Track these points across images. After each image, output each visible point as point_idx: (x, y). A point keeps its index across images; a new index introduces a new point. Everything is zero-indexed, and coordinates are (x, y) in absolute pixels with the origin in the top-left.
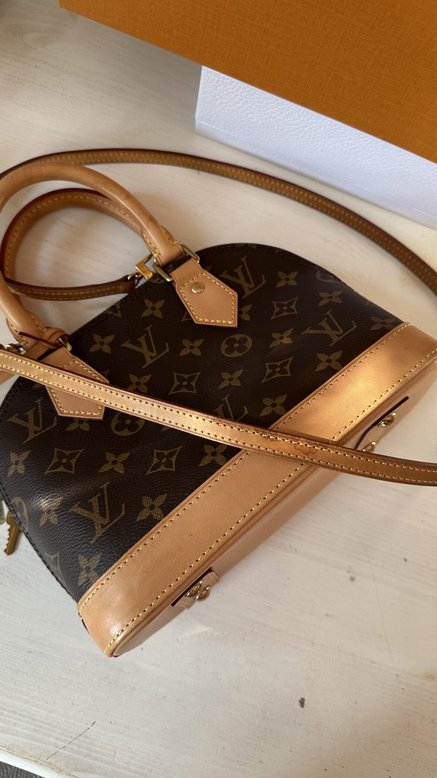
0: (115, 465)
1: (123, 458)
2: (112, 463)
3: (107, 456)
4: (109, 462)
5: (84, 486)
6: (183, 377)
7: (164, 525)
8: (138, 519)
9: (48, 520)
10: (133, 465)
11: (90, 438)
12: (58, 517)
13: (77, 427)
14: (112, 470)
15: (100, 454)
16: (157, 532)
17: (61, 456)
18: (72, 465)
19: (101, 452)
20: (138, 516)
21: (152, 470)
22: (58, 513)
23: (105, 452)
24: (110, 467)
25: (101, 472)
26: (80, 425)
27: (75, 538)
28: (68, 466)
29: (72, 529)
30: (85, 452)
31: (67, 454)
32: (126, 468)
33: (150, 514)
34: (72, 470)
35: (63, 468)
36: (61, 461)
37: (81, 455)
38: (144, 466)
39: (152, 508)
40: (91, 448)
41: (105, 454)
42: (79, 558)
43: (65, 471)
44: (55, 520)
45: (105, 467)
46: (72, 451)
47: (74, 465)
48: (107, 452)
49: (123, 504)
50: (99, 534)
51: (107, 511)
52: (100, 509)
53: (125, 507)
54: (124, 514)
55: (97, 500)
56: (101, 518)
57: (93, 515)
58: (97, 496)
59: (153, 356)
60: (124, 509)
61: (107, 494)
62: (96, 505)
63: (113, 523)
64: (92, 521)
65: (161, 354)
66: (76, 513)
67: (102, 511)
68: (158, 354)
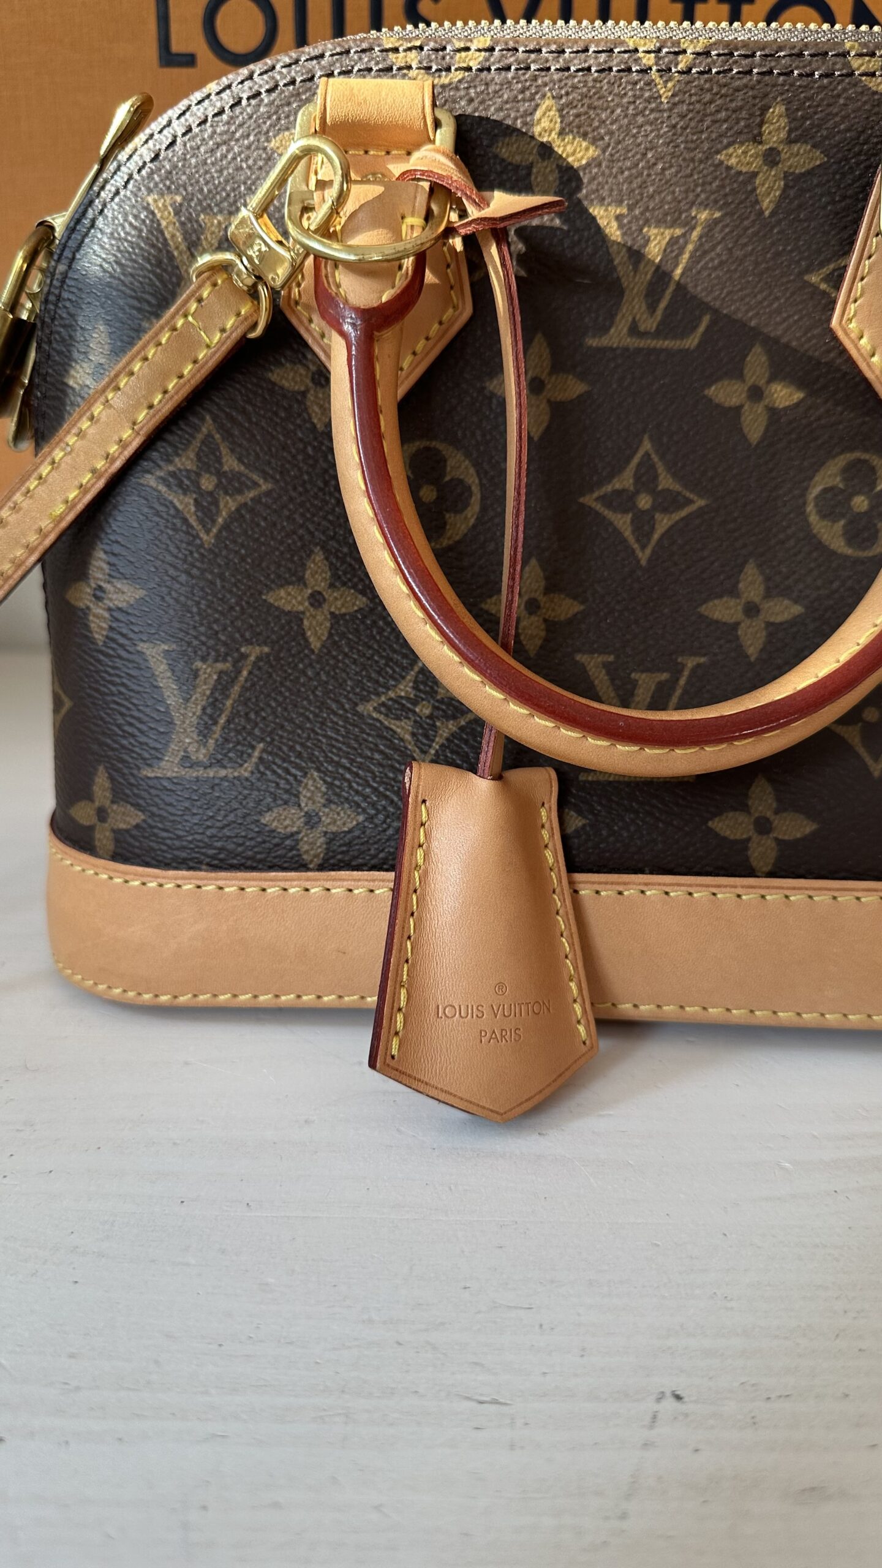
0: (312, 609)
1: (343, 605)
2: (312, 595)
3: (314, 561)
4: (305, 585)
5: (209, 611)
6: (656, 477)
7: (307, 885)
8: (266, 818)
9: (88, 608)
10: (351, 648)
11: (311, 462)
12: (111, 628)
13: (303, 389)
14: (297, 618)
15: (301, 538)
16: (283, 884)
17: (208, 460)
18: (218, 512)
19: (307, 537)
20: (270, 809)
21: (383, 709)
22: (117, 620)
23: (317, 544)
24: (300, 603)
25: (271, 601)
26: (312, 392)
27: (118, 717)
28: (207, 508)
29: (122, 689)
30: (270, 501)
31: (226, 468)
32: (332, 643)
33: (298, 833)
34: (208, 532)
35: (192, 502)
36: (198, 475)
37: (257, 500)
38: (373, 675)
39: (311, 820)
40: (291, 499)
41: (312, 552)
42: (101, 768)
43: (193, 521)
44: (102, 628)
45: (289, 594)
46: (242, 468)
47: (220, 520)
48: (323, 548)
49: (261, 745)
50: (169, 767)
51: (217, 729)
52: (204, 709)
53: (261, 759)
54: (246, 774)
55: (215, 677)
56: (195, 736)
57: (182, 711)
58: (220, 666)
59: (642, 328)
60: (254, 760)
61: (246, 681)
62: (204, 689)
63: (211, 773)
64: (172, 723)
65: (666, 338)
66: (152, 663)
67: (206, 718)
68: (658, 334)
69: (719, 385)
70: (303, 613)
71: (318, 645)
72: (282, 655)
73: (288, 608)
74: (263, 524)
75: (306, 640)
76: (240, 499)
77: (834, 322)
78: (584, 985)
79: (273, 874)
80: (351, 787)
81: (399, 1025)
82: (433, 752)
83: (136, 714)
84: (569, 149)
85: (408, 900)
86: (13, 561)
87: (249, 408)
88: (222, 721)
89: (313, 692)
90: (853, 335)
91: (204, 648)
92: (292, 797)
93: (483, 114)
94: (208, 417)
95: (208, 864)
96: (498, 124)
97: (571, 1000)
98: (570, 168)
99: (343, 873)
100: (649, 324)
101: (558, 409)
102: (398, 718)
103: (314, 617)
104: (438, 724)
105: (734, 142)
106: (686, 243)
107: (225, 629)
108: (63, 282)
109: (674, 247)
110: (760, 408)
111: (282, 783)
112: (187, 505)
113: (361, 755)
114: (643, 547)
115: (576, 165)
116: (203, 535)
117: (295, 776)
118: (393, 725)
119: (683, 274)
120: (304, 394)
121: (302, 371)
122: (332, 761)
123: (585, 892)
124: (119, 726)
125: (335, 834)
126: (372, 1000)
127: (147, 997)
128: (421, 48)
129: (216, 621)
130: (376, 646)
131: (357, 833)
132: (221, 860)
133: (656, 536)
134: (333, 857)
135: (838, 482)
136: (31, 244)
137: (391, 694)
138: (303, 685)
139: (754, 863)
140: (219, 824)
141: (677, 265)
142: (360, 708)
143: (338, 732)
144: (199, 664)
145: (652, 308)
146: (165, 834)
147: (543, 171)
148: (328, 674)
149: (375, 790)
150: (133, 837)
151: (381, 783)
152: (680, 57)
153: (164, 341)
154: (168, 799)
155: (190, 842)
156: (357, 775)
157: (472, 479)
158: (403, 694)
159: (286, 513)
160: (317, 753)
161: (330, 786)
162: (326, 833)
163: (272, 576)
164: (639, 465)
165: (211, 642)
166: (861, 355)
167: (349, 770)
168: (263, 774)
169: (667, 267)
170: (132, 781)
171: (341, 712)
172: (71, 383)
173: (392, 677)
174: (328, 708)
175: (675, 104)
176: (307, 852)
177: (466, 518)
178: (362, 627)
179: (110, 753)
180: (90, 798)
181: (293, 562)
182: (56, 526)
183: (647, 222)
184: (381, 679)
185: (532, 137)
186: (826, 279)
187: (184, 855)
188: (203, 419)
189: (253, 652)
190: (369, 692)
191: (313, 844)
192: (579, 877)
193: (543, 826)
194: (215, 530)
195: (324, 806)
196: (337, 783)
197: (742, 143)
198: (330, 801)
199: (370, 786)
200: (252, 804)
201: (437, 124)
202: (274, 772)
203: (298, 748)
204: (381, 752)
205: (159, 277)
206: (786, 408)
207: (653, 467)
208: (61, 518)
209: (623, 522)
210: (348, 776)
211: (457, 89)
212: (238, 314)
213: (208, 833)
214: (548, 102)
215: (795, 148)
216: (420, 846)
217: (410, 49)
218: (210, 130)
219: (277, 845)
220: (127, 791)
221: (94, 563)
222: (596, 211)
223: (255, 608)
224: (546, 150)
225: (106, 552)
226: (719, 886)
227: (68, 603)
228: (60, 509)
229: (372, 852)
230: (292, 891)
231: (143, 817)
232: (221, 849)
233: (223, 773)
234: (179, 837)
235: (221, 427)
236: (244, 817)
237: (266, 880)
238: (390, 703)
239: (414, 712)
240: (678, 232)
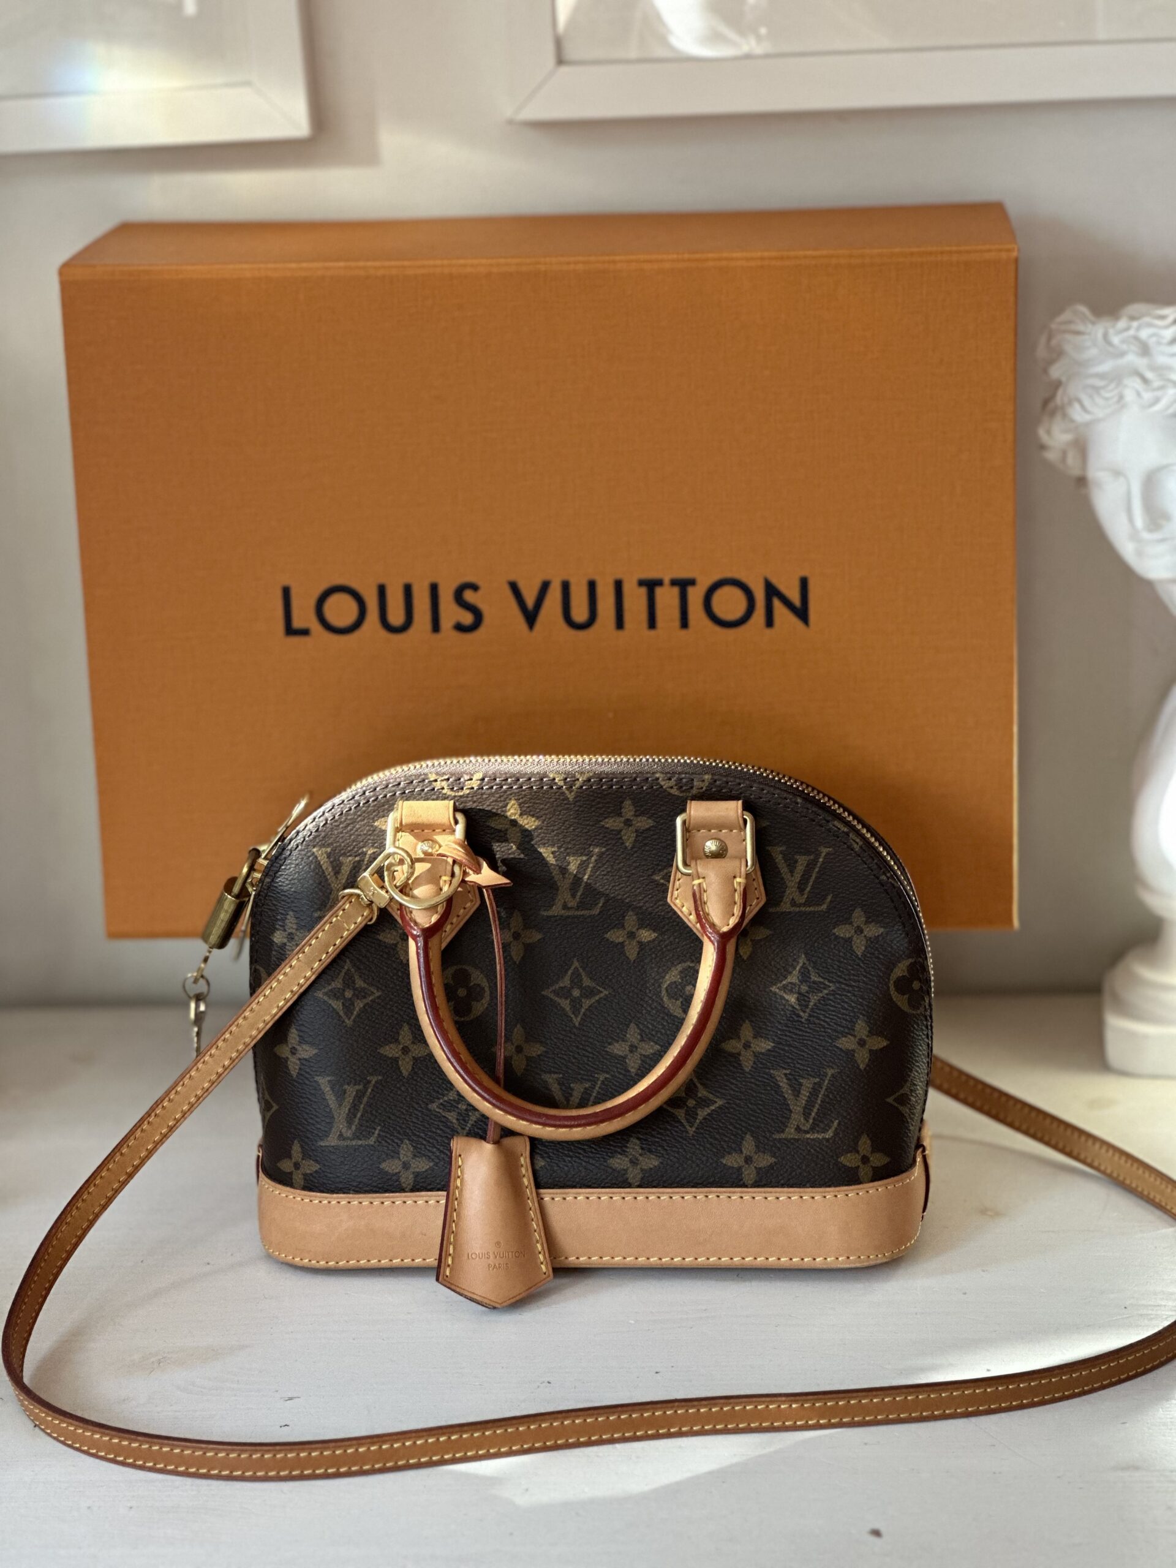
1: (419, 1052)
3: (403, 1031)
4: (399, 1043)
5: (351, 1059)
6: (581, 980)
7: (405, 1199)
8: (383, 1166)
9: (287, 1058)
10: (424, 1075)
11: (400, 979)
12: (300, 1069)
13: (395, 942)
14: (396, 1060)
15: (396, 1019)
16: (392, 1200)
17: (349, 982)
18: (354, 1009)
19: (399, 1018)
20: (385, 1161)
21: (441, 1107)
22: (303, 1065)
23: (404, 1022)
24: (397, 1053)
25: (382, 1052)
26: (400, 943)
27: (305, 1115)
28: (348, 1007)
29: (308, 1101)
30: (380, 1001)
31: (357, 986)
32: (414, 1072)
33: (399, 1173)
34: (349, 1019)
35: (341, 1004)
36: (344, 990)
37: (373, 1001)
38: (436, 1089)
39: (406, 1166)
40: (391, 1000)
41: (402, 1025)
42: (296, 1142)
43: (341, 1013)
44: (295, 1069)
45: (391, 1048)
46: (366, 985)
47: (355, 1013)
48: (408, 1023)
49: (379, 1128)
50: (332, 1141)
51: (357, 1121)
52: (349, 1109)
53: (379, 1134)
54: (372, 1143)
55: (354, 1093)
56: (345, 1124)
57: (338, 1111)
58: (357, 1087)
59: (569, 905)
60: (376, 1135)
61: (370, 1094)
62: (349, 1099)
63: (354, 1143)
64: (333, 1117)
65: (582, 910)
66: (322, 1087)
67: (350, 1114)
68: (578, 908)
69: (612, 931)
70: (398, 1058)
71: (407, 1074)
72: (388, 1080)
73: (390, 1056)
74: (377, 1013)
75: (401, 1072)
76: (365, 1001)
77: (669, 900)
78: (545, 1245)
79: (387, 1195)
80: (426, 1148)
81: (450, 1262)
82: (467, 1128)
83: (314, 1113)
84: (526, 822)
85: (453, 1204)
86: (251, 1037)
87: (369, 954)
88: (359, 1115)
89: (405, 1099)
90: (679, 906)
91: (349, 1078)
92: (395, 1154)
93: (481, 807)
94: (348, 961)
95: (353, 1190)
96: (490, 811)
97: (537, 1252)
98: (527, 830)
99: (423, 1193)
100: (572, 903)
101: (528, 948)
102: (449, 1111)
103: (404, 1059)
104: (470, 1114)
105: (609, 817)
106: (589, 864)
107: (359, 1068)
108: (269, 887)
109: (583, 866)
110: (634, 943)
111: (390, 1147)
112: (338, 1006)
113: (431, 1131)
114: (576, 1017)
115: (530, 829)
116: (346, 1020)
117: (397, 1143)
118: (447, 1114)
119: (588, 879)
120: (396, 945)
121: (395, 933)
122: (415, 1135)
123: (547, 1199)
124: (306, 1120)
125: (418, 1173)
126: (436, 1263)
127: (322, 1263)
128: (448, 779)
129: (354, 1064)
130: (437, 1073)
131: (430, 1172)
132: (360, 1188)
133: (583, 1010)
134: (418, 1185)
135: (678, 979)
136: (250, 861)
137: (446, 1098)
138: (400, 1095)
139: (630, 1181)
140: (358, 1169)
141: (585, 874)
142: (430, 1106)
143: (418, 1119)
144: (346, 1087)
145: (573, 896)
146: (331, 1175)
147: (513, 833)
148: (412, 1089)
149: (439, 1149)
150: (315, 1177)
151: (441, 1145)
152: (576, 782)
153: (326, 929)
154: (332, 1157)
155: (344, 1179)
156: (429, 1142)
157: (485, 984)
158: (451, 1098)
159: (389, 1006)
160: (408, 1131)
161: (415, 1148)
162: (413, 1173)
163: (382, 1040)
164: (572, 973)
165: (352, 1075)
166: (685, 915)
167: (425, 1140)
168: (380, 1142)
169: (580, 876)
170: (313, 1148)
171: (420, 1109)
172: (275, 940)
173: (446, 1089)
174: (413, 1107)
175: (576, 802)
176: (404, 1182)
177: (482, 1004)
178: (429, 1063)
179: (301, 1133)
180: (290, 1157)
181: (392, 1032)
182: (272, 1019)
183: (568, 854)
184: (440, 1091)
185: (506, 817)
186: (663, 878)
187: (341, 1186)
188: (345, 962)
189: (374, 1079)
190: (434, 1098)
191: (407, 1178)
192: (542, 1191)
193: (522, 1166)
194: (352, 1018)
195: (413, 1158)
196: (419, 1146)
197: (612, 817)
198: (415, 1156)
199: (435, 1147)
200: (375, 1159)
201: (456, 822)
202: (386, 1141)
203: (398, 1128)
204: (441, 1129)
205: (321, 890)
206: (649, 942)
207: (580, 975)
208: (275, 1015)
209: (565, 1004)
210: (424, 1142)
211: (467, 797)
212: (363, 915)
213: (354, 1174)
214: (513, 802)
215: (639, 819)
216: (459, 1177)
217: (442, 780)
218: (344, 818)
219: (388, 1179)
220: (310, 1153)
221: (290, 1035)
222: (542, 850)
223: (374, 1057)
224: (514, 823)
225: (297, 1030)
226: (613, 1193)
227: (275, 1055)
228: (274, 1011)
229: (438, 1181)
230: (397, 1203)
231: (319, 1167)
232: (360, 1182)
233: (360, 1142)
234: (338, 1177)
235: (354, 965)
236: (371, 1165)
237: (383, 1198)
238: (445, 1103)
239: (458, 1108)
240: (584, 858)
